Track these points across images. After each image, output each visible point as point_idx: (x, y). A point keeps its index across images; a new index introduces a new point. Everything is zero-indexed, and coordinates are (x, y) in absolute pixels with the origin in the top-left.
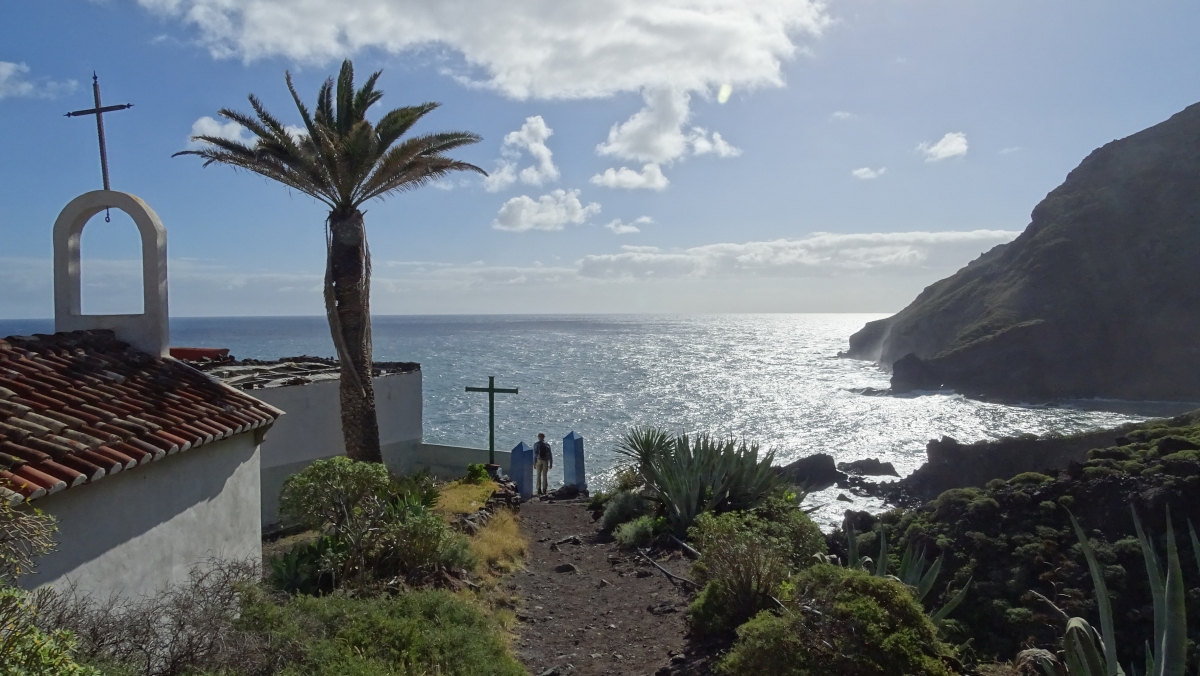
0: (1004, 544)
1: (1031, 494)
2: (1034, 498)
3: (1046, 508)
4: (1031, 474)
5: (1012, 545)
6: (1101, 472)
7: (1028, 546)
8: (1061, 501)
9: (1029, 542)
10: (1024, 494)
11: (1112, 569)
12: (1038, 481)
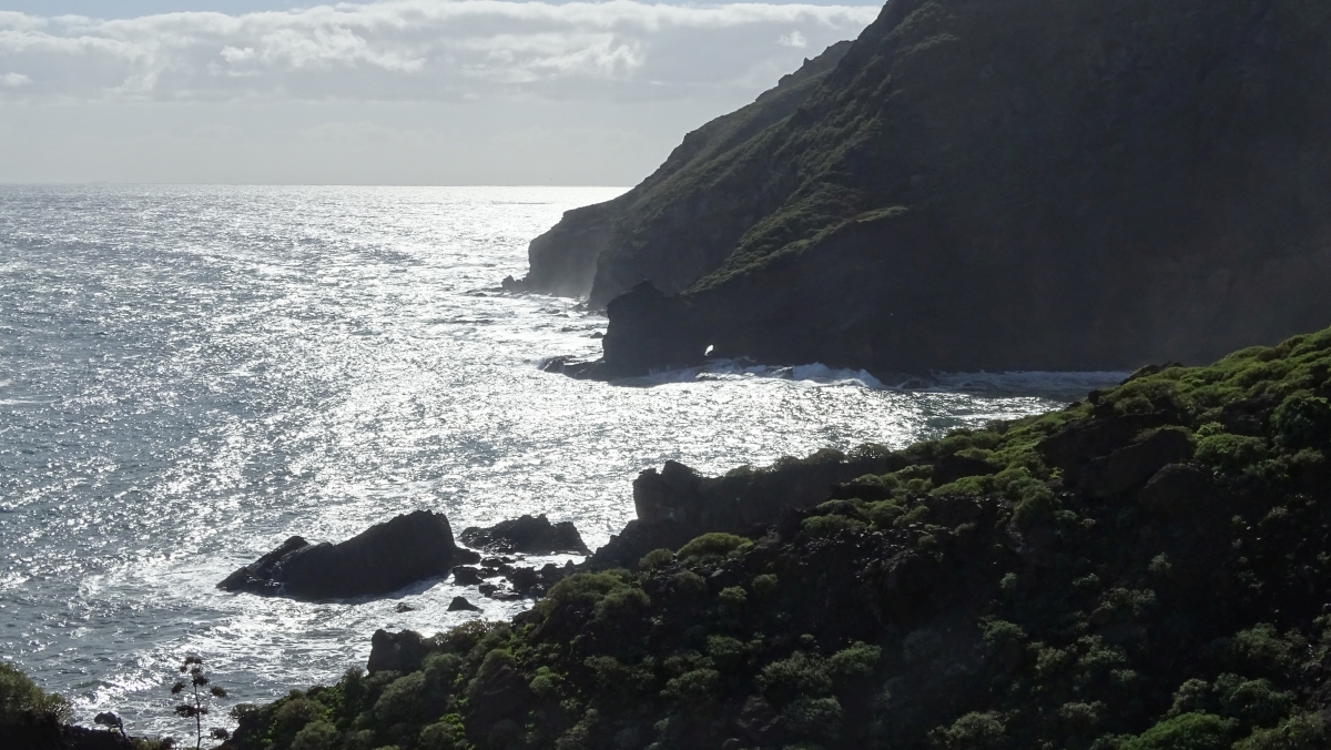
0: (650, 675)
1: (707, 575)
2: (710, 581)
3: (731, 601)
4: (714, 536)
5: (663, 674)
6: (831, 524)
7: (687, 676)
8: (757, 584)
9: (691, 667)
10: (695, 577)
11: (820, 706)
12: (724, 549)
